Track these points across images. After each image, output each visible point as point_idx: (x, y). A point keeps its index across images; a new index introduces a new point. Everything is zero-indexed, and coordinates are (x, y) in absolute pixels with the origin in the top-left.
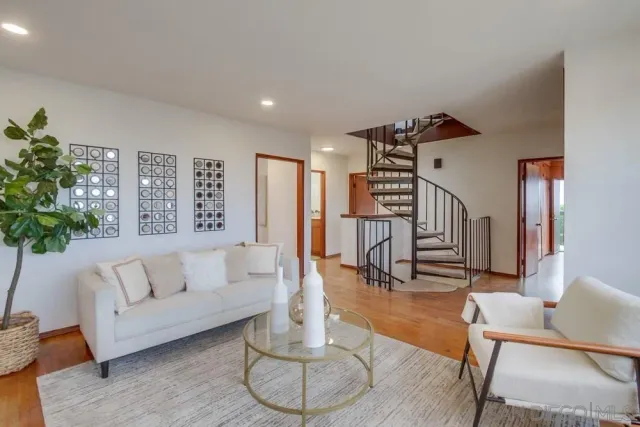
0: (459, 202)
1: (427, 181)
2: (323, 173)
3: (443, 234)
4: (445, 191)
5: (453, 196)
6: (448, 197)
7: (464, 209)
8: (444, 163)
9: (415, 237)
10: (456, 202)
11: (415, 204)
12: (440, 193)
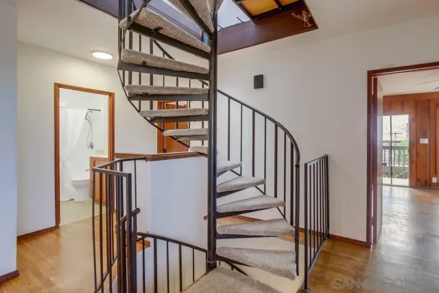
0: (287, 132)
1: (242, 104)
2: (111, 95)
3: (263, 182)
4: (266, 117)
5: (277, 125)
6: (271, 126)
7: (294, 145)
8: (266, 81)
9: (214, 193)
10: (281, 132)
11: (212, 135)
12: (259, 119)
